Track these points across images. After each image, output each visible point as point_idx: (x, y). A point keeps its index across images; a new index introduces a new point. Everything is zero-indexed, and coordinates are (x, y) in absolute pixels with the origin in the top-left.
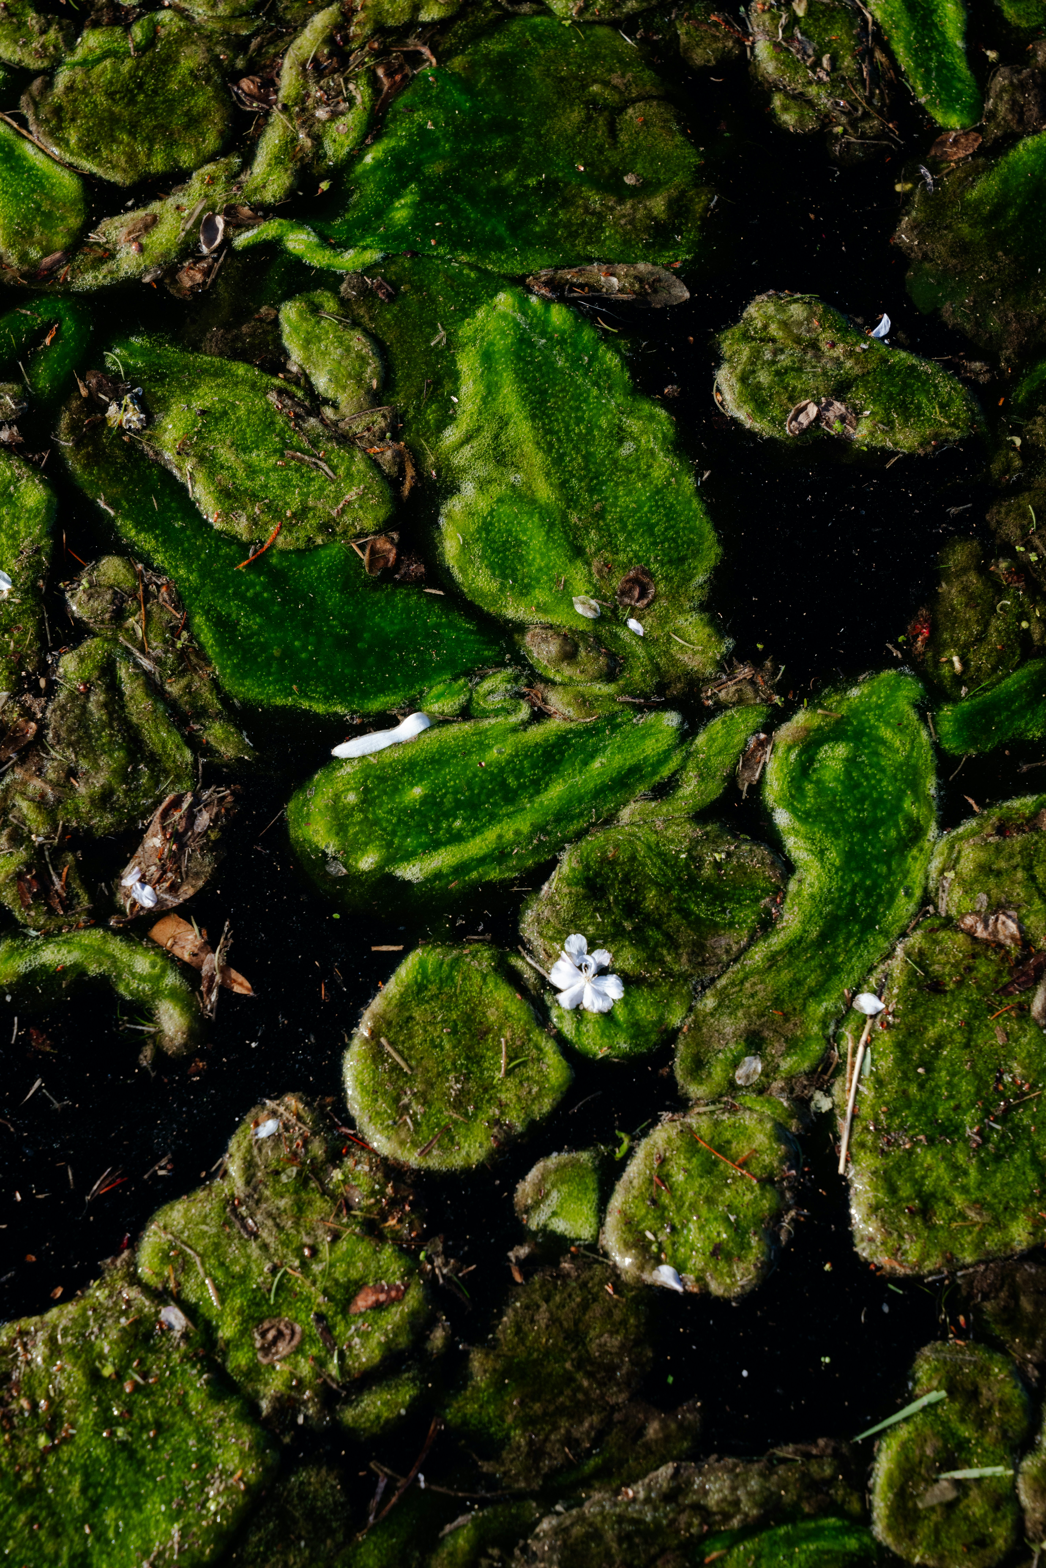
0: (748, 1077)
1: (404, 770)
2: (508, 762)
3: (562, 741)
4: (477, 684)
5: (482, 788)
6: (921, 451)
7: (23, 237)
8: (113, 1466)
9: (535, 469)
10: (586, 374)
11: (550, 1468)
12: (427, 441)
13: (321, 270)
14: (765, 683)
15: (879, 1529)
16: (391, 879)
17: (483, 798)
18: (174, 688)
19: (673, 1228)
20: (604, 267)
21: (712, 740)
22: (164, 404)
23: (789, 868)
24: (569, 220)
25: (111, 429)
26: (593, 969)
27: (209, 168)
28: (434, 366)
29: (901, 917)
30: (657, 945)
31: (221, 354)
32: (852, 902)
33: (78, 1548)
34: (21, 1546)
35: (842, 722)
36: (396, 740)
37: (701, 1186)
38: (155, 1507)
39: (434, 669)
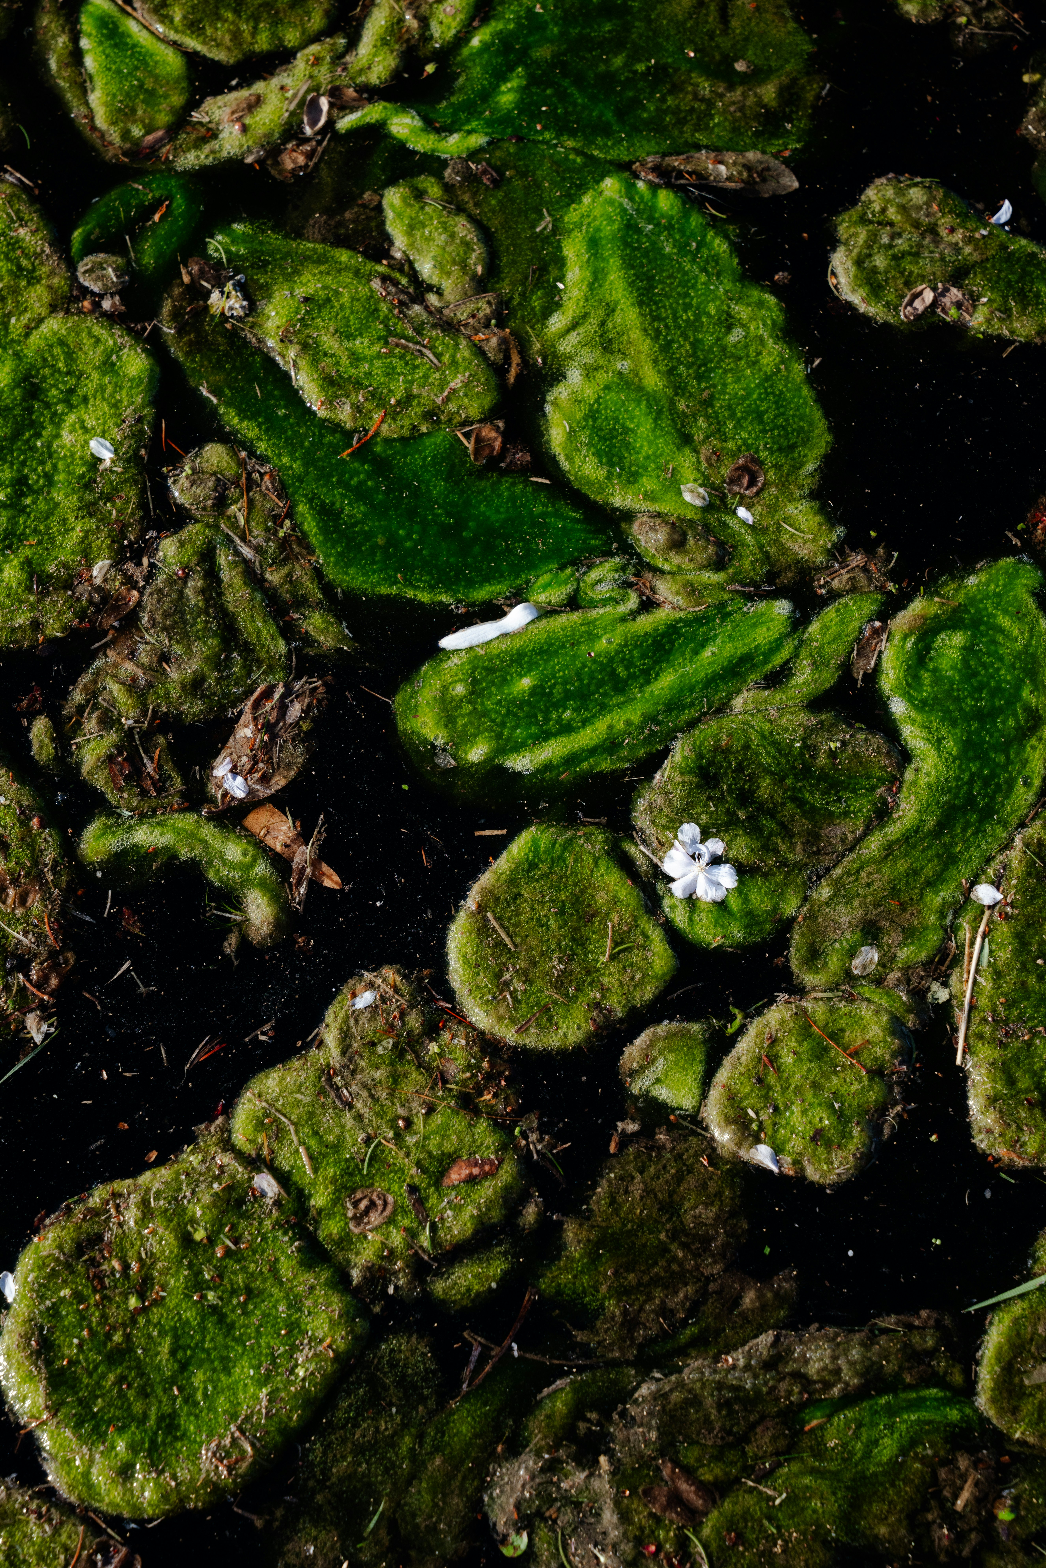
0: (864, 967)
1: (512, 661)
2: (617, 652)
3: (672, 630)
4: (584, 573)
5: (592, 678)
6: (1038, 340)
7: (126, 115)
8: (203, 1330)
9: (643, 356)
10: (693, 261)
11: (645, 1338)
12: (532, 327)
13: (424, 155)
14: (879, 570)
15: (983, 1401)
16: (501, 771)
17: (592, 688)
18: (274, 577)
19: (776, 1109)
20: (712, 155)
21: (826, 628)
22: (267, 291)
23: (905, 757)
24: (678, 107)
25: (213, 317)
26: (706, 859)
27: (314, 48)
28: (540, 252)
29: (1019, 807)
30: (771, 834)
31: (324, 241)
32: (970, 791)
33: (167, 1409)
34: (110, 1405)
35: (959, 610)
36: (503, 631)
37: (809, 1070)
38: (244, 1371)
39: (540, 558)
